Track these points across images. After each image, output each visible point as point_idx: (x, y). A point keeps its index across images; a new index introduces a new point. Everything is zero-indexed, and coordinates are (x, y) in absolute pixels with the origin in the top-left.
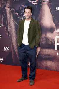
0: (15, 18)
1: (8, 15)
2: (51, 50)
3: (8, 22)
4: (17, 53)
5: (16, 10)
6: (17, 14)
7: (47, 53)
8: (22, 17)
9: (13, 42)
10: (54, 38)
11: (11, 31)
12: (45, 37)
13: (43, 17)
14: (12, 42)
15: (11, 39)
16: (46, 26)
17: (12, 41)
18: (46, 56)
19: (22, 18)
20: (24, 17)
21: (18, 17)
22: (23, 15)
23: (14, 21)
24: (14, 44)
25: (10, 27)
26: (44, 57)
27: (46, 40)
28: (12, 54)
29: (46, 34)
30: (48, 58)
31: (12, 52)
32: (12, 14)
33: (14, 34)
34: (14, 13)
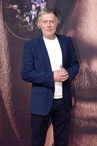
4: (9, 112)
6: (15, 6)
7: (92, 115)
8: (27, 16)
12: (86, 69)
13: (83, 19)
16: (89, 41)
18: (89, 121)
19: (27, 19)
20: (33, 17)
21: (17, 16)
22: (31, 10)
23: (5, 27)
29: (89, 63)
33: (5, 60)
34: (7, 4)
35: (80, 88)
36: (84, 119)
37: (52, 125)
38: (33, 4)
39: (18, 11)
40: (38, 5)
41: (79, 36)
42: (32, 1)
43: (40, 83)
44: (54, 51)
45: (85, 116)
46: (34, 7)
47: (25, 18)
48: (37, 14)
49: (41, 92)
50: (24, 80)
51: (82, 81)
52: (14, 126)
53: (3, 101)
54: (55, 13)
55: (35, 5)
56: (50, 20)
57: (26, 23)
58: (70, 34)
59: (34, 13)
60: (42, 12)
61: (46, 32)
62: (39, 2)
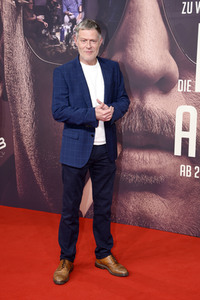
0: (33, 33)
1: (5, 23)
2: (161, 154)
3: (6, 46)
4: (32, 162)
5: (38, 4)
6: (41, 17)
7: (144, 167)
8: (57, 31)
9: (21, 121)
10: (170, 113)
11: (16, 81)
12: (138, 107)
13: (134, 36)
14: (17, 123)
15: (15, 111)
16: (143, 68)
17: (17, 116)
18: (140, 175)
19: (58, 35)
20: (66, 33)
21: (43, 32)
22: (63, 23)
23: (27, 46)
24: (23, 130)
25: (13, 67)
26: (132, 178)
27: (143, 119)
28: (17, 165)
29: (142, 99)
30: (148, 184)
31: (17, 158)
32: (20, 18)
33: (27, 93)
34: (29, 14)
35: (129, 132)
36: (134, 173)
37: (90, 180)
38: (65, 14)
39: (45, 24)
40: (72, 17)
41: (129, 61)
42: (65, 10)
43: (78, 123)
44: (95, 80)
45: (135, 168)
46: (66, 19)
47: (54, 34)
48: (72, 28)
49: (76, 136)
50: (56, 119)
51: (132, 123)
52: (39, 180)
53: (24, 147)
54: (98, 29)
55: (69, 15)
56: (91, 38)
57: (56, 41)
58: (117, 58)
59: (67, 27)
60: (80, 27)
61: (84, 55)
62: (74, 12)
